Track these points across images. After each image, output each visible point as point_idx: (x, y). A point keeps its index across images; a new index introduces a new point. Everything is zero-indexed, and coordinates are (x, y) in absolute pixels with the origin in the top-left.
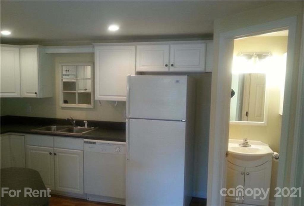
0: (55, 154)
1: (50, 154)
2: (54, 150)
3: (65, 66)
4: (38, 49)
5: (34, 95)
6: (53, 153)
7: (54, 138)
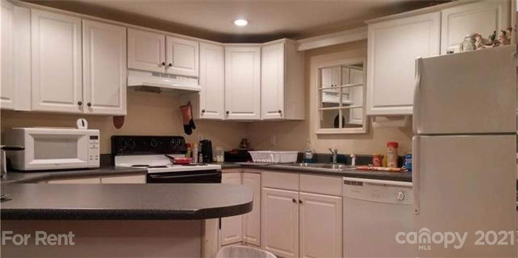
0: (300, 202)
1: (294, 201)
2: (299, 194)
3: (325, 68)
4: (285, 44)
5: (277, 116)
6: (297, 200)
7: (299, 177)
